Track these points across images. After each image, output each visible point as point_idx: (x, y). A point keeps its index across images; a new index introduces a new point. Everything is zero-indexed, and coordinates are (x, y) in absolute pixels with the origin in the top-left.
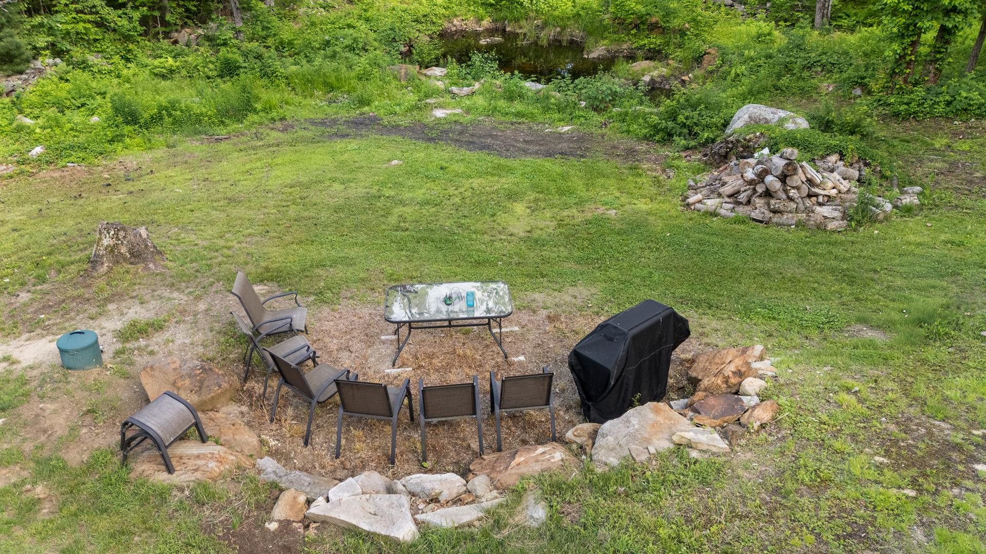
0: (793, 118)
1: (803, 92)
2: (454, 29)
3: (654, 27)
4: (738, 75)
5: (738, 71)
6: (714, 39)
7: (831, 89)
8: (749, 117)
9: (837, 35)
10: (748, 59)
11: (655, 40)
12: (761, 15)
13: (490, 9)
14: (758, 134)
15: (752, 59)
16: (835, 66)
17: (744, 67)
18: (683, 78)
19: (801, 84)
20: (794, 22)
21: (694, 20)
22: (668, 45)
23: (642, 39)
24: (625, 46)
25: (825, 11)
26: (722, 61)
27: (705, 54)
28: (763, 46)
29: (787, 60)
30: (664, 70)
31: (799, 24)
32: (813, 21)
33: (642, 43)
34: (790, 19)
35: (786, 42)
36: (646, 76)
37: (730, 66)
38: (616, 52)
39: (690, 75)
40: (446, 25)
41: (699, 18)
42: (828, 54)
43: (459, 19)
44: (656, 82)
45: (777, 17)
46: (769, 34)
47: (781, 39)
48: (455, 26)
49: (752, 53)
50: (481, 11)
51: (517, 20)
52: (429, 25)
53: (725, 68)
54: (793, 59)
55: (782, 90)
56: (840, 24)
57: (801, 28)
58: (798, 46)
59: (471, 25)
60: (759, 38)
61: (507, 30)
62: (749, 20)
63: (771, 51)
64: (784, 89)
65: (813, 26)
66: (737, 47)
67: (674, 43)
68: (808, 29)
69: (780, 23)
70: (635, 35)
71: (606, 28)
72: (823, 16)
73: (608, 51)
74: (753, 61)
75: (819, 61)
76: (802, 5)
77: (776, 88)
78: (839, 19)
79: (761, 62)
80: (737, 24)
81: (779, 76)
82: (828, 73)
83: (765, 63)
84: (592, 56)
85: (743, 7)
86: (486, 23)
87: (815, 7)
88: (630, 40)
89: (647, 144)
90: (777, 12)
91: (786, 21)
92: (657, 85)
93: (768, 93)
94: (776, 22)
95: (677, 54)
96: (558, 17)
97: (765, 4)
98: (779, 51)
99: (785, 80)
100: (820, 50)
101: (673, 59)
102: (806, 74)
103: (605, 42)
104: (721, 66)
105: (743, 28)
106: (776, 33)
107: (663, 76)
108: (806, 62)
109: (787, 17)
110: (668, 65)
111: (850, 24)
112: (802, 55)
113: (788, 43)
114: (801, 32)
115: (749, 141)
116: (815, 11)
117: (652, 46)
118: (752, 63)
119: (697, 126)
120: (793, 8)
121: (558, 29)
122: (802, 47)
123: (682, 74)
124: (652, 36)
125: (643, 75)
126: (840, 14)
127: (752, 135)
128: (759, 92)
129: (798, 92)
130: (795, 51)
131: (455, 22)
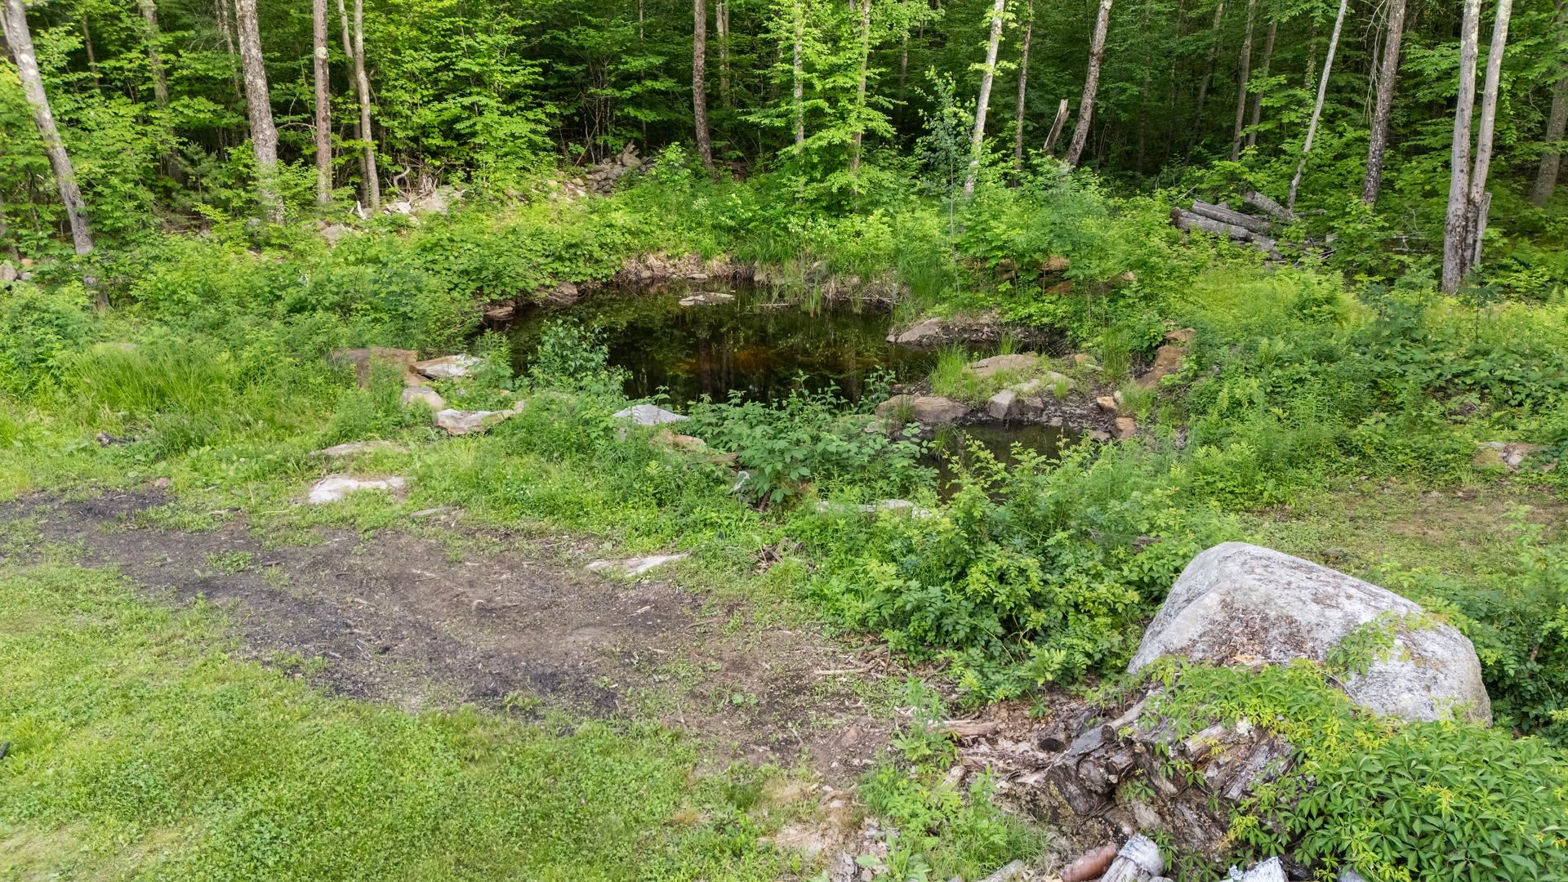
0: (1404, 628)
1: (1430, 466)
2: (646, 274)
3: (1050, 279)
4: (1240, 404)
5: (1238, 393)
6: (1189, 307)
7: (1515, 459)
8: (1225, 605)
9: (1508, 310)
10: (1269, 360)
11: (1052, 308)
12: (1313, 257)
13: (725, 239)
14: (1243, 727)
15: (1279, 361)
16: (1516, 388)
17: (1254, 383)
18: (1100, 400)
19: (1423, 440)
20: (1391, 275)
21: (1145, 264)
22: (1080, 320)
23: (1026, 305)
24: (986, 319)
25: (1468, 253)
26: (1198, 362)
27: (1163, 343)
28: (1312, 329)
29: (1378, 369)
30: (1056, 376)
31: (1406, 278)
32: (1438, 274)
33: (1023, 312)
34: (1381, 268)
35: (1372, 319)
36: (1003, 393)
37: (1219, 379)
38: (964, 330)
39: (1118, 394)
40: (630, 265)
41: (1154, 259)
42: (1494, 355)
43: (662, 254)
44: (1029, 408)
45: (1350, 263)
46: (1329, 301)
47: (1360, 312)
48: (648, 268)
49: (1280, 346)
50: (708, 241)
51: (776, 260)
52: (581, 264)
53: (1206, 381)
54: (1392, 365)
55: (1364, 456)
56: (1506, 282)
57: (1411, 286)
58: (1405, 332)
59: (687, 267)
60: (1303, 307)
61: (756, 278)
62: (1282, 270)
63: (1333, 342)
64: (1371, 452)
65: (1440, 285)
66: (1247, 329)
67: (1095, 316)
68: (1429, 291)
69: (1357, 277)
70: (1011, 295)
71: (946, 278)
72: (1463, 265)
73: (946, 329)
74: (1281, 367)
75: (1467, 373)
76: (1409, 242)
77: (1346, 447)
78: (1502, 272)
79: (1304, 370)
80: (1254, 277)
81: (1355, 414)
82: (1497, 409)
83: (1314, 374)
84: (905, 337)
85: (1273, 242)
86: (718, 264)
87: (1442, 245)
88: (999, 305)
89: (866, 658)
90: (1349, 253)
91: (1371, 272)
92: (1031, 416)
93: (1321, 463)
94: (1348, 275)
95: (1100, 339)
96: (856, 256)
97: (1324, 238)
98: (1355, 343)
99: (1371, 428)
100: (1468, 344)
101: (1088, 351)
102: (1433, 409)
103: (938, 308)
104: (1196, 376)
105: (1264, 285)
106: (1348, 299)
107: (1050, 393)
108: (1432, 375)
109: (1374, 263)
110: (1072, 364)
111: (1534, 282)
112: (1419, 355)
113: (1378, 322)
114: (1412, 298)
115: (1201, 761)
116: (1442, 254)
117: (1045, 320)
118: (1277, 372)
119: (1038, 607)
120: (1390, 244)
121: (856, 280)
122: (1418, 335)
123: (1102, 389)
124: (1048, 298)
125: (997, 390)
126: (1505, 261)
127: (1217, 730)
128: (1292, 462)
129: (1414, 463)
130: (1398, 342)
131: (652, 260)
